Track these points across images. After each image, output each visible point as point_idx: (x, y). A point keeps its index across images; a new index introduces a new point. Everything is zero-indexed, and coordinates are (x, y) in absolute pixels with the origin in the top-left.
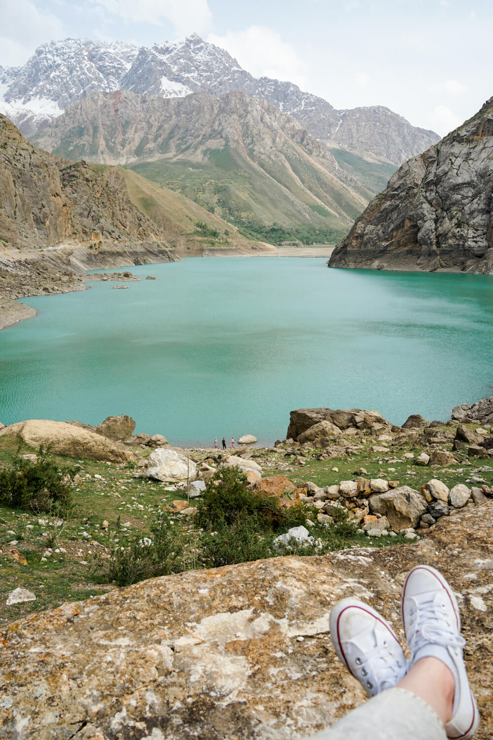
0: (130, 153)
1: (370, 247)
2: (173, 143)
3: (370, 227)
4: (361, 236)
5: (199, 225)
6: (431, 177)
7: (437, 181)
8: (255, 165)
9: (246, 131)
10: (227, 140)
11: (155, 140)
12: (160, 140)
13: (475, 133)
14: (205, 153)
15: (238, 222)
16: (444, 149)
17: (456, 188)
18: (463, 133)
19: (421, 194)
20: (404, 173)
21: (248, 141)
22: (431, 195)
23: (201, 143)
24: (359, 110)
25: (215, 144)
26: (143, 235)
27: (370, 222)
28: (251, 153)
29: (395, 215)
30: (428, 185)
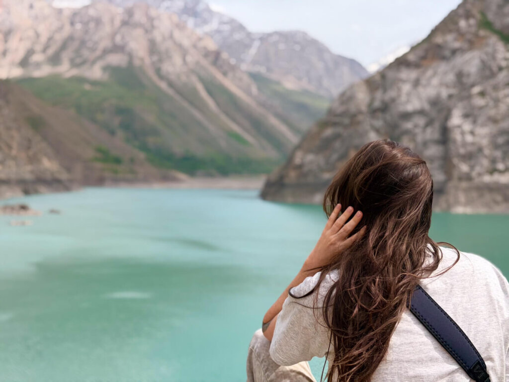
0: (12, 64)
1: (310, 179)
2: (66, 56)
3: (310, 157)
4: (300, 167)
5: (99, 150)
6: (377, 104)
7: (385, 108)
8: (163, 85)
9: (153, 48)
10: (130, 56)
11: (44, 51)
12: (50, 52)
13: (424, 58)
14: (105, 69)
15: (144, 148)
16: (391, 74)
17: (406, 116)
18: (412, 58)
19: (367, 123)
20: (346, 98)
21: (155, 58)
22: (379, 123)
23: (100, 58)
24: (276, 33)
25: (116, 59)
26: (33, 159)
27: (309, 151)
28: (158, 71)
29: (337, 144)
30: (374, 112)
